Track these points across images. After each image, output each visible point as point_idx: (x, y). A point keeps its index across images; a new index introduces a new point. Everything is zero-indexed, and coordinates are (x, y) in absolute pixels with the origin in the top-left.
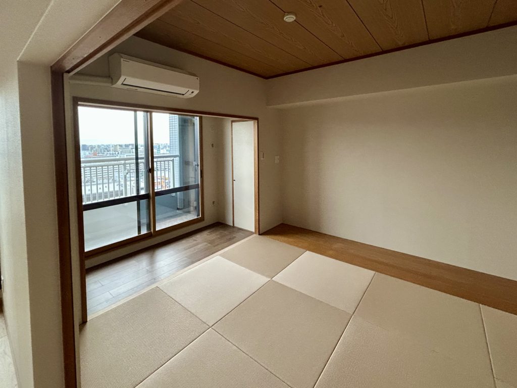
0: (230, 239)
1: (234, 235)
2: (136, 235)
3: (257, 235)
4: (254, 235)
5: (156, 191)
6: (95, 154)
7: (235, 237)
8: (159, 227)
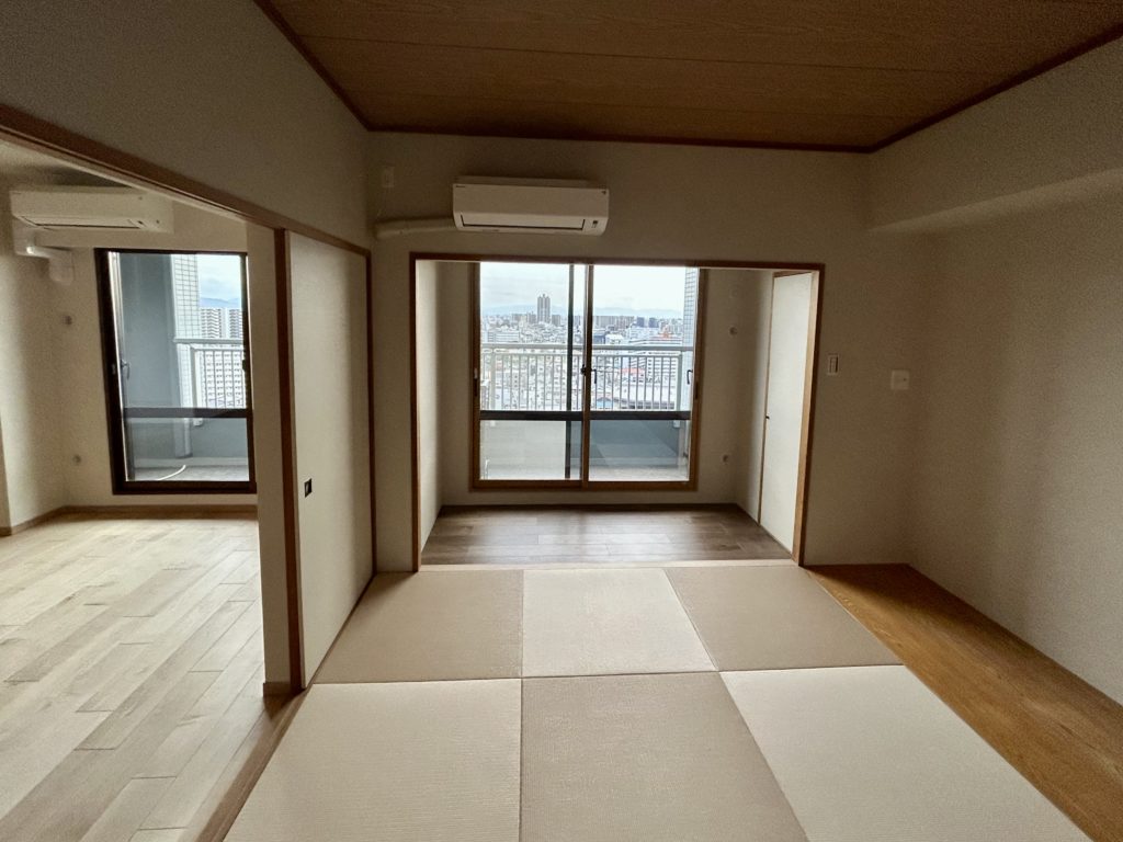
0: (724, 547)
1: (739, 544)
2: (562, 477)
3: (797, 564)
4: (789, 562)
5: (592, 409)
6: (666, 335)
7: (739, 548)
8: (595, 476)
